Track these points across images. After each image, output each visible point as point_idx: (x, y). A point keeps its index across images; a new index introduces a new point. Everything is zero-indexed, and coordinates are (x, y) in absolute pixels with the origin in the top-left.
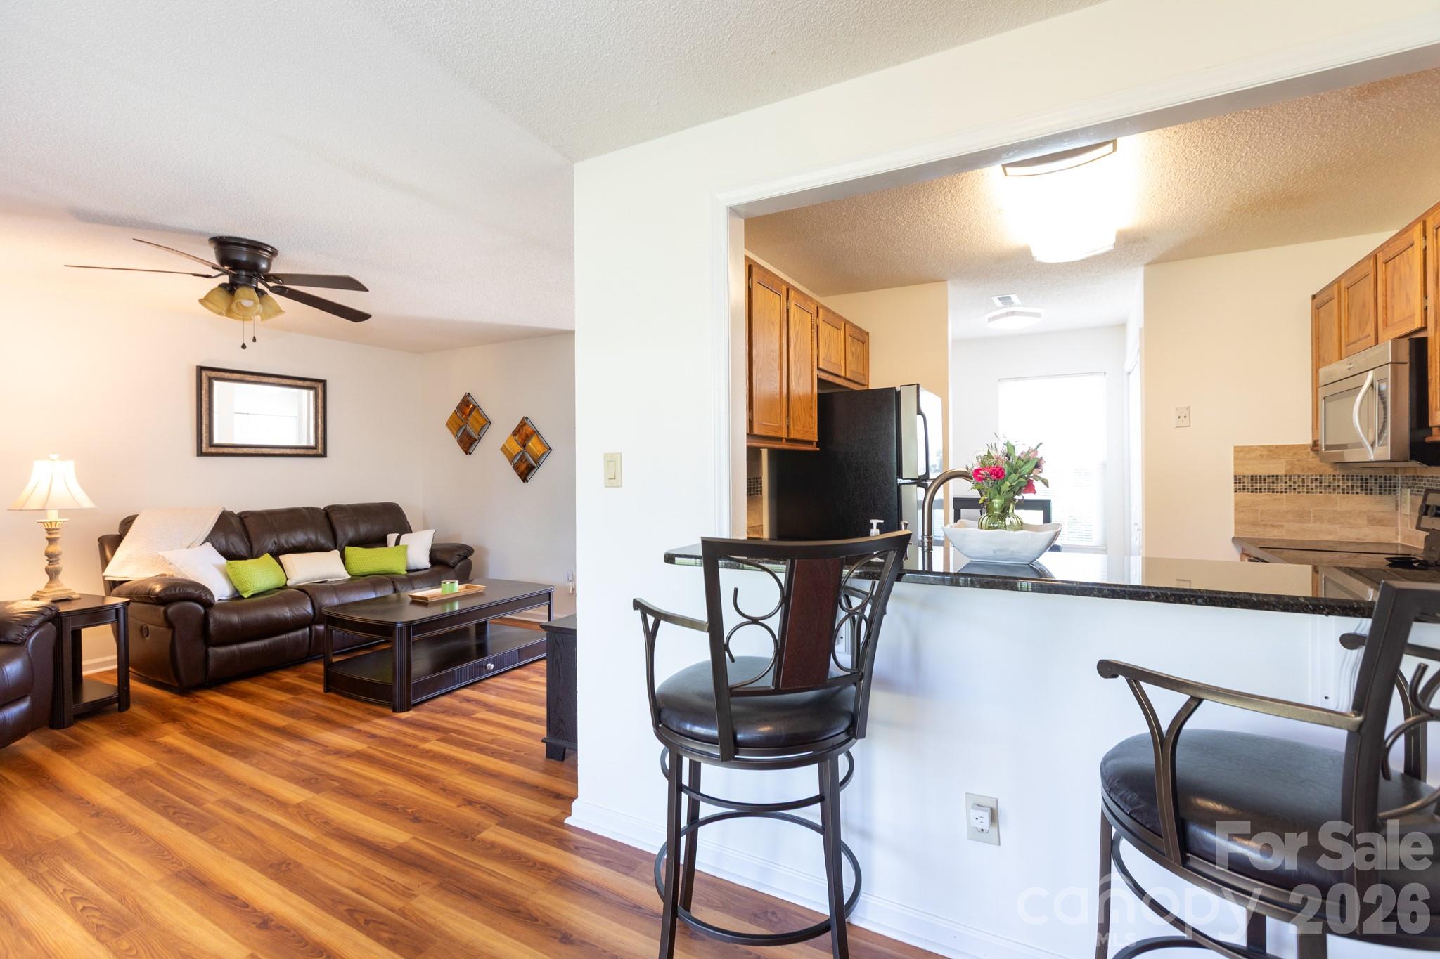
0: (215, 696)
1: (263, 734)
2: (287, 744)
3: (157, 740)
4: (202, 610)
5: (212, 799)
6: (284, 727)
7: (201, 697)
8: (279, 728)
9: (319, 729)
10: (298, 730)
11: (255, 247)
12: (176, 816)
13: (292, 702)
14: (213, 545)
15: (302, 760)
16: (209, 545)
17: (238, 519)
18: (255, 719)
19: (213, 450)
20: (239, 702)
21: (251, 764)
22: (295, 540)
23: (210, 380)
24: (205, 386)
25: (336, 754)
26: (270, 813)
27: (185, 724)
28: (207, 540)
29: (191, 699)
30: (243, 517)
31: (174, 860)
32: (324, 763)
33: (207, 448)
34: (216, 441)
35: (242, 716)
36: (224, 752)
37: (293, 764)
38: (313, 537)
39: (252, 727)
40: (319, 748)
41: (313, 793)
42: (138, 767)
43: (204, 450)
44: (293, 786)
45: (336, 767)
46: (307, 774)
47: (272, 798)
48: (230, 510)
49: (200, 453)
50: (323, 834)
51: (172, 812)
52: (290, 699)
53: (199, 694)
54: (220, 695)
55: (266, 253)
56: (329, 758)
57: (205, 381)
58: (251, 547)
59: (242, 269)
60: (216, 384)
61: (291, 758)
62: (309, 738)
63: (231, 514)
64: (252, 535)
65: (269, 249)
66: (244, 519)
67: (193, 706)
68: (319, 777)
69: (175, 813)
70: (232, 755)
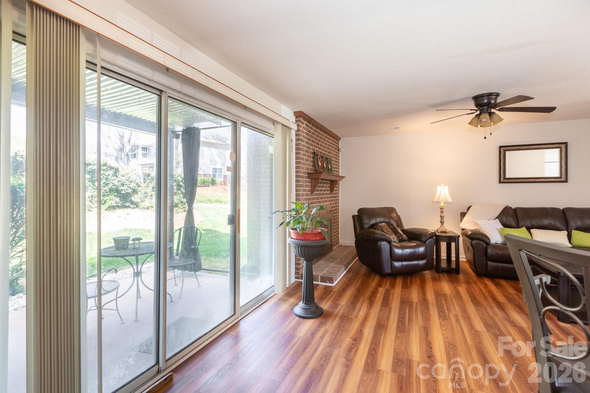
0: (488, 281)
1: (491, 301)
2: (496, 309)
3: (457, 287)
4: (485, 245)
5: (454, 313)
6: (501, 302)
7: (483, 279)
8: (499, 302)
9: (514, 310)
10: (505, 306)
11: (490, 95)
12: (440, 312)
13: (514, 295)
14: (500, 221)
15: (495, 317)
16: (498, 220)
17: (513, 210)
18: (493, 295)
19: (506, 181)
20: (494, 286)
21: (476, 309)
22: (541, 223)
23: (505, 151)
24: (502, 154)
25: (510, 322)
26: (465, 328)
27: (469, 286)
28: (497, 218)
29: (479, 279)
30: (516, 210)
31: (428, 323)
32: (502, 323)
33: (503, 180)
34: (507, 177)
35: (490, 292)
36: (472, 301)
37: (491, 317)
38: (553, 223)
39: (490, 297)
40: (506, 317)
41: (486, 330)
42: (445, 293)
43: (502, 180)
44: (481, 324)
45: (505, 327)
46: (491, 323)
47: (471, 323)
48: (510, 206)
49: (500, 182)
50: (474, 346)
51: (440, 310)
52: (514, 293)
53: (484, 278)
54: (490, 281)
55: (494, 96)
56: (506, 323)
57: (502, 152)
58: (518, 223)
59: (484, 106)
60: (507, 153)
61: (491, 314)
62: (506, 311)
63: (511, 208)
64: (519, 218)
65: (495, 94)
66: (517, 211)
67: (477, 281)
68: (494, 326)
69: (441, 311)
70: (473, 303)
